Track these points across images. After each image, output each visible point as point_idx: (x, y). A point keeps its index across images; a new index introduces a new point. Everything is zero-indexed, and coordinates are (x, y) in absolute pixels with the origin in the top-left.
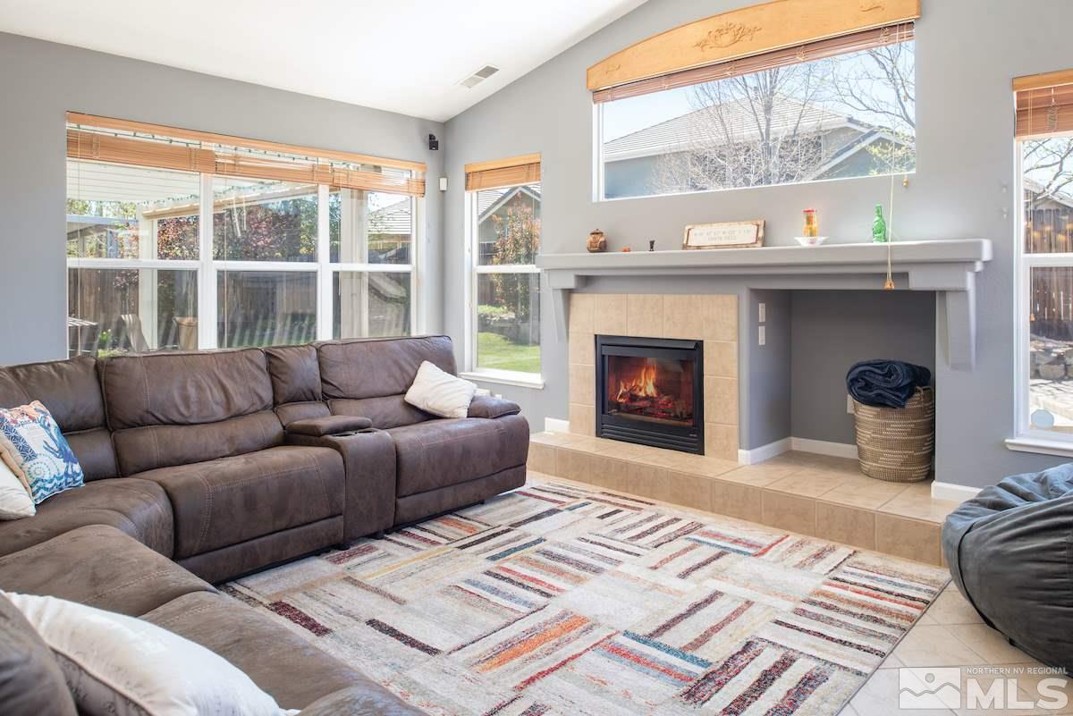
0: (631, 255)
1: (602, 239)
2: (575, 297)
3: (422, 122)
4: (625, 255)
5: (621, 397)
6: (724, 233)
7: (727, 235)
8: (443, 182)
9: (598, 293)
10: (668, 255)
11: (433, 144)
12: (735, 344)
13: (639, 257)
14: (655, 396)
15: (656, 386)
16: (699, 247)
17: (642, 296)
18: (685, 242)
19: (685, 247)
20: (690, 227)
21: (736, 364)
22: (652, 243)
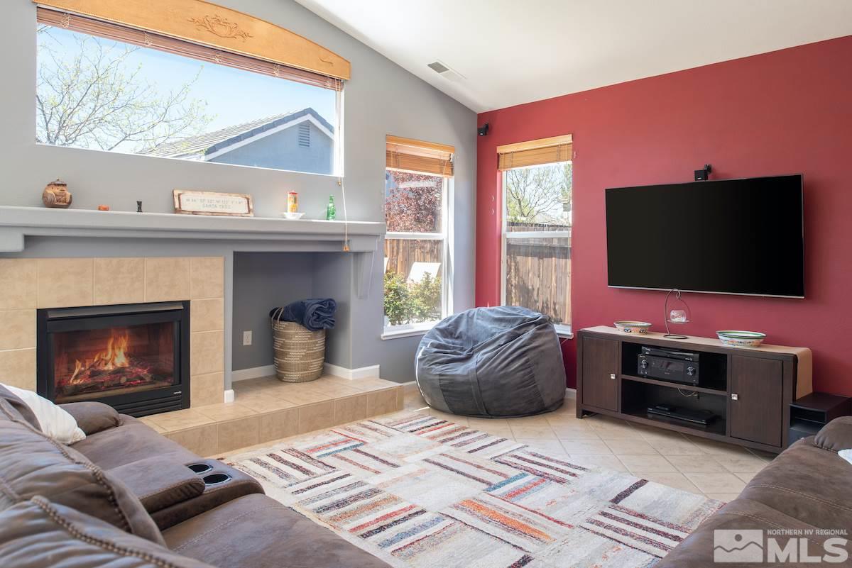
0: (108, 214)
4: (99, 214)
5: (76, 378)
6: (218, 202)
7: (221, 204)
10: (157, 218)
12: (222, 300)
13: (122, 217)
14: (127, 365)
15: (127, 355)
16: (194, 213)
17: (115, 261)
18: (177, 206)
19: (176, 211)
20: (180, 192)
21: (223, 317)
22: (139, 204)
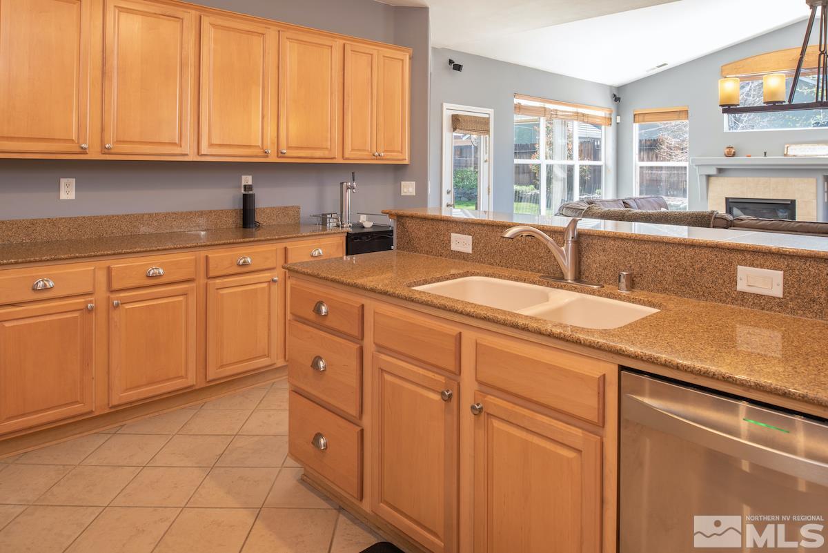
0: (751, 159)
1: (733, 150)
2: (712, 179)
3: (611, 87)
4: (746, 159)
8: (619, 118)
9: (728, 177)
10: (774, 159)
11: (617, 99)
13: (758, 159)
16: (794, 156)
17: (756, 179)
18: (785, 153)
19: (785, 155)
20: (789, 145)
21: (815, 210)
22: (765, 153)
